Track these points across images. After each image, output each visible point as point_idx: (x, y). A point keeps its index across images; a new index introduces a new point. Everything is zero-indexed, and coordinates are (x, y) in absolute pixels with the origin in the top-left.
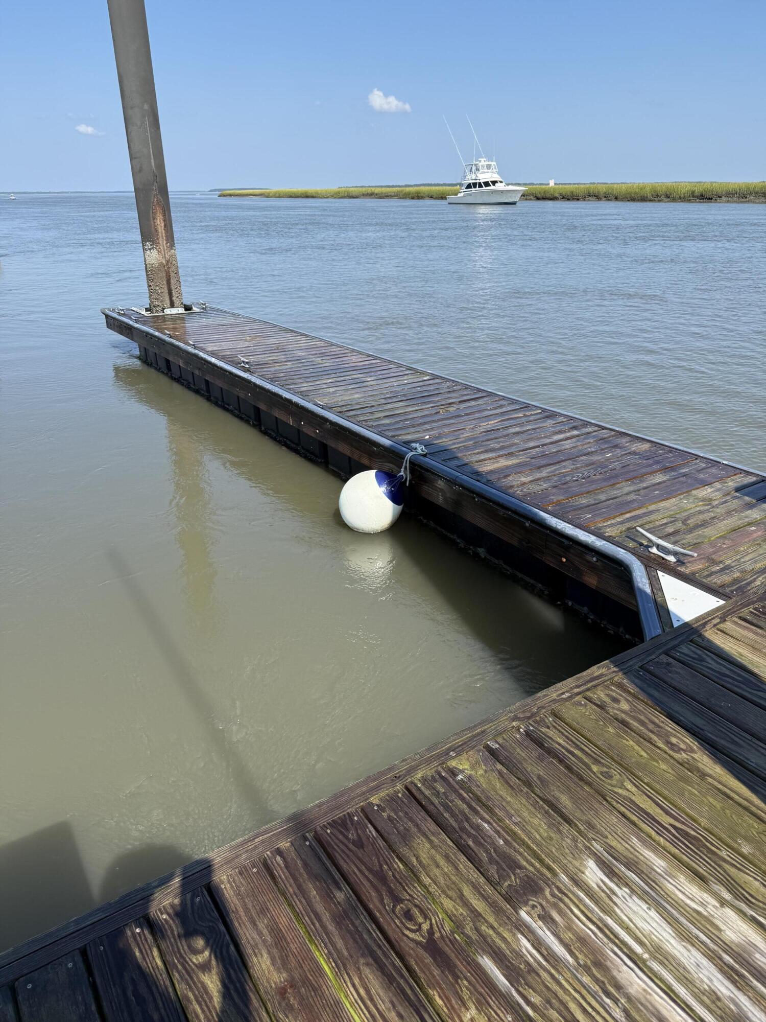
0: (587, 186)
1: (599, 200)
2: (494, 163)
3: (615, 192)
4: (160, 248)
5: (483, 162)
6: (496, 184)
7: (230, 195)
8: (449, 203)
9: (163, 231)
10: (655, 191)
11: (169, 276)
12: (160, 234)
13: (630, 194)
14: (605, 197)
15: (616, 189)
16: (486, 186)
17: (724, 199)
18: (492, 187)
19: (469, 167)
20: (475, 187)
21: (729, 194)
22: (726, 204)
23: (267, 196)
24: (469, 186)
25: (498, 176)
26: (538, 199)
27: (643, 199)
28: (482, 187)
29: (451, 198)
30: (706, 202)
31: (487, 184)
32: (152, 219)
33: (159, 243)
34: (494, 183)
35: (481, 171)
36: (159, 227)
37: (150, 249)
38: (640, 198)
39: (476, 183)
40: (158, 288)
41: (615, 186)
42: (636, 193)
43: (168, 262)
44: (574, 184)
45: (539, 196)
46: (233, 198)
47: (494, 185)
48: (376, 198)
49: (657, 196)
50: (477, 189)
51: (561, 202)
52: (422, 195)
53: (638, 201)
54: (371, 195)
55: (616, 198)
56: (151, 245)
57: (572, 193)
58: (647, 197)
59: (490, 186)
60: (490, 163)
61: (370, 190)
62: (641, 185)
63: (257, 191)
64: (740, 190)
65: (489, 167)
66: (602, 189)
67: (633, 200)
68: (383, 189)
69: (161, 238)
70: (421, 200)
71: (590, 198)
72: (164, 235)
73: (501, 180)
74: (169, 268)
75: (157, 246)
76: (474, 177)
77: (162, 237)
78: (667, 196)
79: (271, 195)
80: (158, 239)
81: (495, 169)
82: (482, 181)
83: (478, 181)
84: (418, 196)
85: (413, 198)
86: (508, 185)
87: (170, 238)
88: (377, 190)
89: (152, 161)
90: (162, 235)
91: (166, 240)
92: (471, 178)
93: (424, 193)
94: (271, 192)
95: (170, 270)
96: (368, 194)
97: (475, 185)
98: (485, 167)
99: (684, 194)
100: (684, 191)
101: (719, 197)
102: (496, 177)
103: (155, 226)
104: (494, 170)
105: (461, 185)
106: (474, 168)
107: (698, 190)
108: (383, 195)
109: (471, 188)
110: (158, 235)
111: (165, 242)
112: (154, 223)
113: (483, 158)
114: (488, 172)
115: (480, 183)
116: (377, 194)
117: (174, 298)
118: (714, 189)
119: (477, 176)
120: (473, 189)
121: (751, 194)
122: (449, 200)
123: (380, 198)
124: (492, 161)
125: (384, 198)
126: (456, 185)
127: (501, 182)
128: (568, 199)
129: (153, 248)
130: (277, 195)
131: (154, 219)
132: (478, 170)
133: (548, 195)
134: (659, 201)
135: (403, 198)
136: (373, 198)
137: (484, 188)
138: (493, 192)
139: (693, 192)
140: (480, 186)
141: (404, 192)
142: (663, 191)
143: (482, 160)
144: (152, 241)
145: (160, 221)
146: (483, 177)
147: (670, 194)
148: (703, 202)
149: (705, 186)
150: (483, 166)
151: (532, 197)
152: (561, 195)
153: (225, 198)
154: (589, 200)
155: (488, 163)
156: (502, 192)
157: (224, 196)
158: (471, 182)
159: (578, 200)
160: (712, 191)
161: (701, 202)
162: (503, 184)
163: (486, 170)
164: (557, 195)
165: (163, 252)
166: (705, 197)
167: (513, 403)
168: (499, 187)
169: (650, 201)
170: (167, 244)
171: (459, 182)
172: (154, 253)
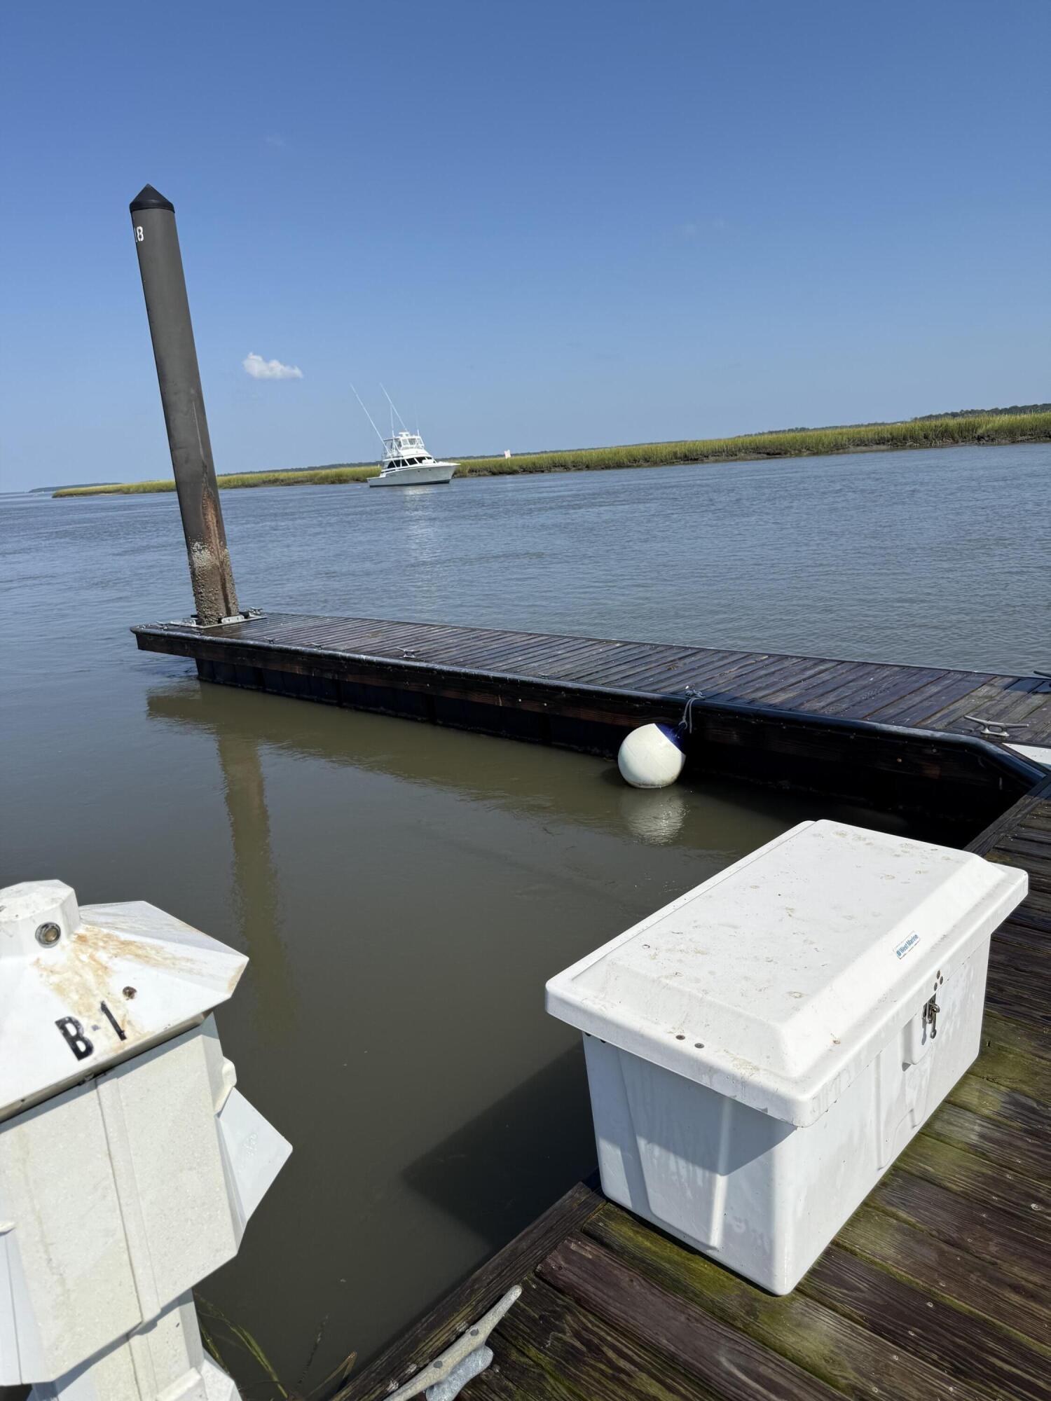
0: (551, 454)
1: (567, 471)
2: (418, 437)
3: (584, 459)
4: (212, 548)
5: (404, 436)
6: (423, 461)
7: (71, 495)
8: (371, 486)
9: (216, 528)
10: (631, 456)
11: (224, 579)
12: (212, 532)
13: (603, 460)
14: (574, 466)
15: (585, 456)
16: (410, 464)
17: (711, 458)
18: (419, 465)
19: (389, 443)
20: (398, 465)
21: (716, 453)
22: (713, 465)
23: (127, 491)
24: (391, 465)
25: (426, 452)
26: (494, 474)
27: (619, 465)
28: (406, 465)
29: (372, 481)
30: (691, 464)
31: (412, 461)
32: (202, 515)
33: (211, 542)
34: (420, 460)
35: (403, 446)
36: (211, 523)
37: (200, 550)
38: (615, 465)
39: (399, 461)
40: (211, 594)
41: (583, 452)
42: (609, 459)
43: (222, 563)
44: (535, 453)
45: (495, 470)
46: (75, 497)
47: (420, 462)
48: (282, 485)
49: (635, 461)
50: (401, 467)
51: (521, 476)
52: (345, 478)
53: (614, 468)
54: (274, 482)
55: (588, 467)
56: (201, 545)
57: (534, 464)
58: (624, 463)
59: (416, 463)
60: (414, 437)
61: (272, 476)
62: (614, 450)
63: (111, 486)
64: (727, 447)
65: (412, 441)
66: (569, 458)
67: (608, 467)
68: (290, 473)
69: (213, 536)
70: (343, 485)
71: (557, 469)
72: (216, 532)
73: (430, 456)
74: (223, 570)
75: (209, 545)
76: (395, 454)
77: (215, 534)
78: (646, 460)
79: (131, 490)
80: (210, 537)
81: (421, 443)
82: (405, 458)
83: (401, 458)
84: (339, 480)
85: (333, 483)
86: (437, 460)
87: (222, 536)
88: (282, 476)
89: (201, 449)
90: (214, 533)
91: (219, 538)
92: (391, 456)
93: (347, 476)
94: (132, 487)
95: (225, 573)
96: (270, 481)
97: (398, 463)
98: (408, 442)
99: (665, 456)
100: (664, 453)
101: (705, 456)
102: (423, 453)
103: (206, 522)
104: (420, 445)
105: (382, 464)
106: (395, 444)
107: (680, 450)
108: (292, 481)
109: (394, 467)
110: (210, 533)
111: (218, 541)
112: (205, 519)
113: (404, 431)
114: (412, 448)
115: (403, 461)
116: (282, 481)
117: (231, 605)
118: (698, 448)
119: (399, 453)
120: (396, 468)
121: (740, 450)
122: (370, 483)
123: (289, 484)
124: (417, 435)
125: (293, 485)
126: (376, 464)
127: (429, 458)
128: (531, 472)
129: (204, 548)
130: (141, 490)
131: (205, 515)
132: (400, 445)
133: (505, 469)
134: (639, 466)
135: (320, 484)
136: (278, 486)
137: (409, 466)
138: (419, 470)
139: (675, 454)
140: (404, 464)
141: (319, 476)
142: (641, 454)
143: (404, 434)
144: (203, 541)
145: (212, 517)
146: (407, 454)
147: (650, 458)
148: (688, 464)
149: (687, 446)
150: (404, 441)
151: (486, 472)
152: (521, 467)
153: (62, 499)
154: (555, 471)
155: (410, 437)
156: (430, 469)
157: (61, 496)
158: (392, 459)
159: (543, 472)
160: (697, 450)
161: (686, 464)
162: (432, 460)
163: (409, 446)
164: (516, 468)
165: (216, 553)
166: (690, 457)
167: (732, 654)
168: (428, 463)
169: (628, 467)
170: (220, 542)
171: (379, 460)
172: (206, 554)
